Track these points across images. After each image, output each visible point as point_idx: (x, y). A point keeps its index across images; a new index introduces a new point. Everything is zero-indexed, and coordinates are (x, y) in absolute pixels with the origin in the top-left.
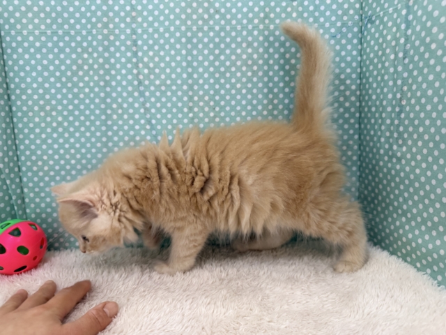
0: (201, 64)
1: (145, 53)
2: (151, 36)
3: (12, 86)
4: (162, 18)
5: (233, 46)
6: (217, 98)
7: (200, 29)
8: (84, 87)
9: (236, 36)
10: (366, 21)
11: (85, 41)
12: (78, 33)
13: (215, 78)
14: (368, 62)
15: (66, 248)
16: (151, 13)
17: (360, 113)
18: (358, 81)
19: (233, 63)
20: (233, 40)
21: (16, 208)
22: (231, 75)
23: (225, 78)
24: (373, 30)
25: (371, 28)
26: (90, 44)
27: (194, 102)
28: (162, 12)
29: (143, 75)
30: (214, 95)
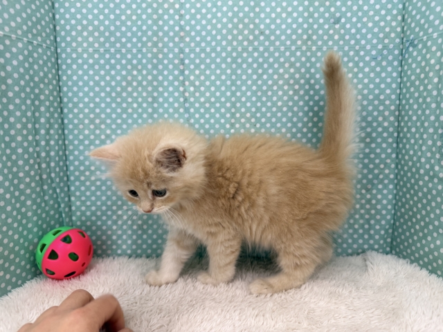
0: (244, 82)
1: (192, 72)
2: (198, 55)
3: (65, 100)
4: (209, 39)
5: (276, 66)
6: (258, 115)
7: (245, 50)
8: (132, 103)
9: (280, 57)
10: (407, 44)
11: (135, 59)
12: (129, 51)
13: (257, 97)
14: (408, 84)
15: (108, 256)
16: (198, 33)
17: (399, 133)
18: (398, 102)
19: (275, 83)
20: (276, 60)
21: (64, 215)
22: (273, 93)
23: (267, 96)
24: (415, 53)
25: (413, 52)
26: (140, 62)
27: (236, 119)
28: (209, 33)
29: (189, 93)
30: (256, 113)
